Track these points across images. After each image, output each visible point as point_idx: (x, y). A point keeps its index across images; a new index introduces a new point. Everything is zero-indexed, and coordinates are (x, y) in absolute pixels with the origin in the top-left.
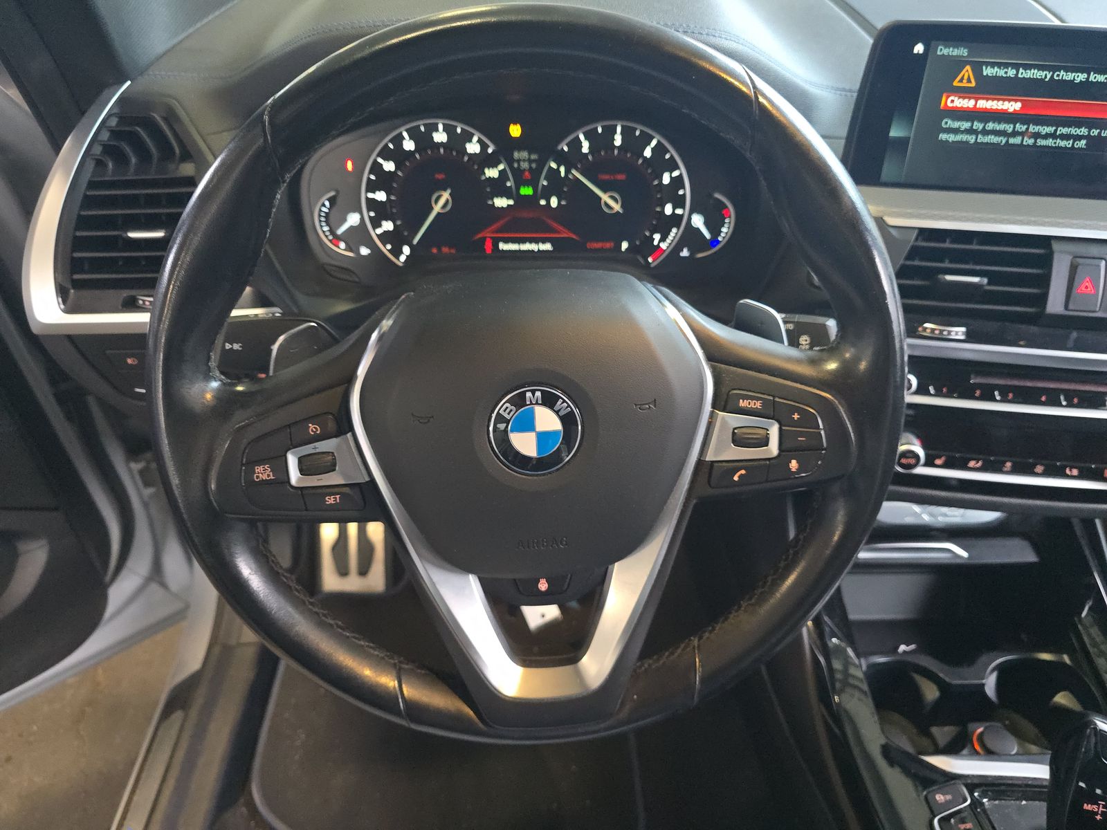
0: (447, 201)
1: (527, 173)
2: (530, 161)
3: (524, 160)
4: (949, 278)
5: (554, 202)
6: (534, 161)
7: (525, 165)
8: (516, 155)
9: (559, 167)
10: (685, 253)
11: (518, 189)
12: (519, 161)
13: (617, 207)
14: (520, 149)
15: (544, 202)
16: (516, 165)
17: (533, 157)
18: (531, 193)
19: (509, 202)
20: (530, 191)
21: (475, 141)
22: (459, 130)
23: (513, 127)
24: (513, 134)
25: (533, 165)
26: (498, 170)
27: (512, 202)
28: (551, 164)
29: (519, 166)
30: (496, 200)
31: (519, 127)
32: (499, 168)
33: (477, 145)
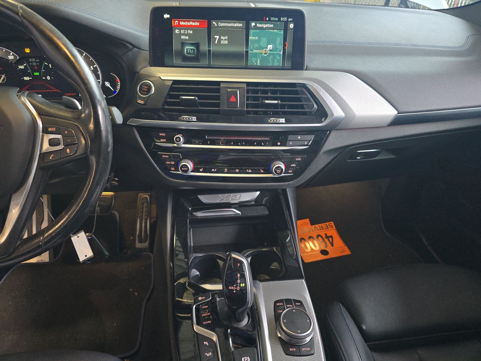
0: (4, 78)
1: (36, 67)
2: (37, 62)
3: (34, 62)
4: (183, 97)
5: (49, 78)
7: (35, 64)
8: (30, 60)
9: (49, 64)
11: (33, 73)
12: (32, 62)
14: (32, 58)
15: (44, 78)
16: (31, 64)
17: (37, 61)
18: (39, 74)
19: (30, 78)
20: (38, 74)
21: (11, 55)
22: (4, 50)
23: (26, 49)
24: (27, 52)
25: (38, 64)
26: (24, 66)
27: (31, 78)
28: (46, 63)
29: (32, 64)
30: (24, 78)
31: (28, 49)
32: (24, 65)
33: (12, 56)
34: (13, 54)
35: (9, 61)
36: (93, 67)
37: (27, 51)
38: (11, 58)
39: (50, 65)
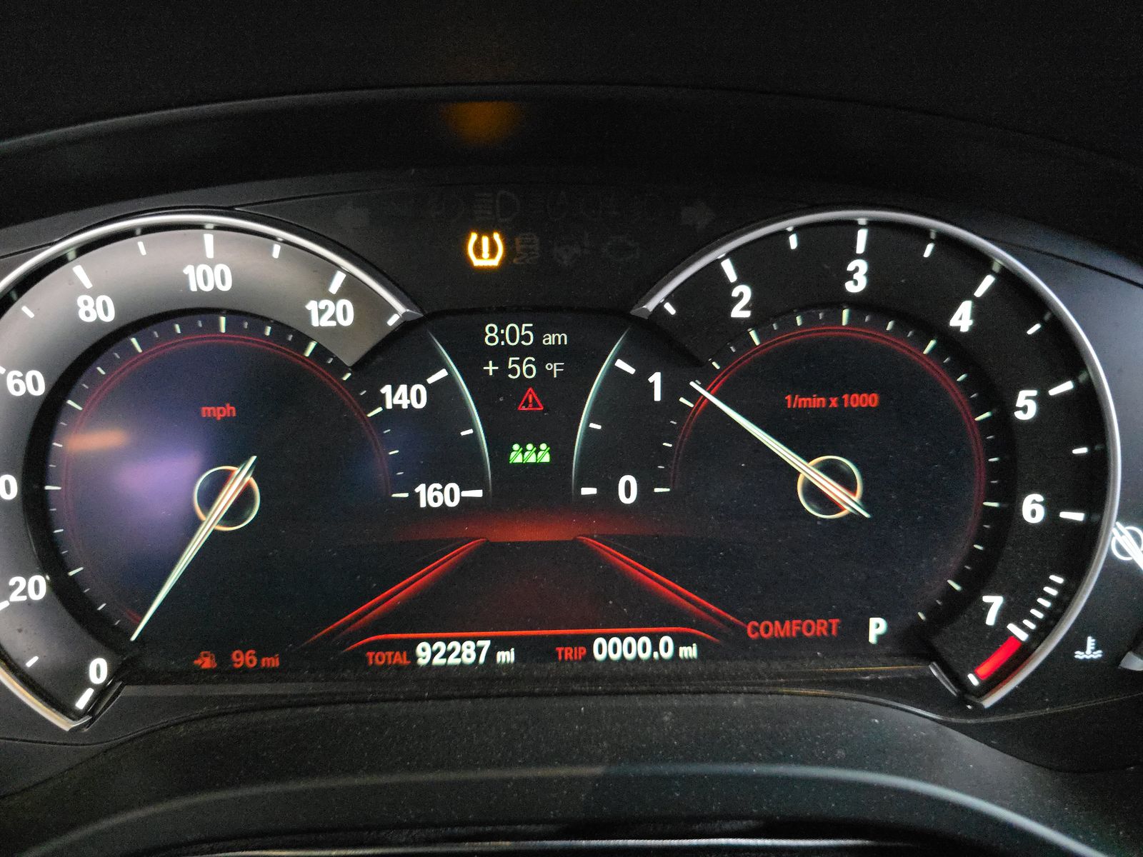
0: (246, 494)
1: (531, 395)
2: (543, 354)
3: (521, 352)
5: (628, 489)
6: (554, 353)
7: (524, 369)
8: (491, 334)
9: (644, 373)
10: (1090, 651)
11: (500, 451)
12: (500, 354)
13: (849, 502)
15: (587, 491)
16: (491, 368)
17: (550, 339)
18: (546, 458)
19: (466, 494)
20: (539, 455)
21: (335, 287)
22: (277, 250)
23: (474, 237)
24: (477, 263)
25: (554, 368)
26: (427, 386)
27: (478, 493)
28: (620, 364)
29: (503, 370)
30: (421, 489)
31: (496, 236)
32: (431, 380)
33: (343, 302)
34: (352, 289)
35: (303, 340)
36: (1042, 400)
37: (478, 251)
38: (325, 322)
39: (656, 378)
